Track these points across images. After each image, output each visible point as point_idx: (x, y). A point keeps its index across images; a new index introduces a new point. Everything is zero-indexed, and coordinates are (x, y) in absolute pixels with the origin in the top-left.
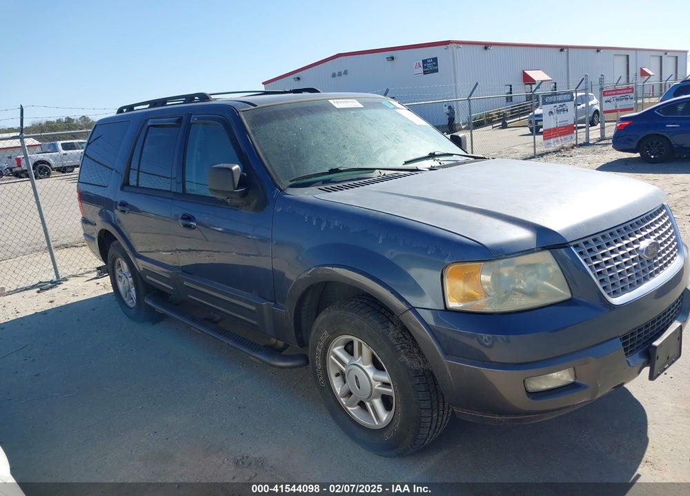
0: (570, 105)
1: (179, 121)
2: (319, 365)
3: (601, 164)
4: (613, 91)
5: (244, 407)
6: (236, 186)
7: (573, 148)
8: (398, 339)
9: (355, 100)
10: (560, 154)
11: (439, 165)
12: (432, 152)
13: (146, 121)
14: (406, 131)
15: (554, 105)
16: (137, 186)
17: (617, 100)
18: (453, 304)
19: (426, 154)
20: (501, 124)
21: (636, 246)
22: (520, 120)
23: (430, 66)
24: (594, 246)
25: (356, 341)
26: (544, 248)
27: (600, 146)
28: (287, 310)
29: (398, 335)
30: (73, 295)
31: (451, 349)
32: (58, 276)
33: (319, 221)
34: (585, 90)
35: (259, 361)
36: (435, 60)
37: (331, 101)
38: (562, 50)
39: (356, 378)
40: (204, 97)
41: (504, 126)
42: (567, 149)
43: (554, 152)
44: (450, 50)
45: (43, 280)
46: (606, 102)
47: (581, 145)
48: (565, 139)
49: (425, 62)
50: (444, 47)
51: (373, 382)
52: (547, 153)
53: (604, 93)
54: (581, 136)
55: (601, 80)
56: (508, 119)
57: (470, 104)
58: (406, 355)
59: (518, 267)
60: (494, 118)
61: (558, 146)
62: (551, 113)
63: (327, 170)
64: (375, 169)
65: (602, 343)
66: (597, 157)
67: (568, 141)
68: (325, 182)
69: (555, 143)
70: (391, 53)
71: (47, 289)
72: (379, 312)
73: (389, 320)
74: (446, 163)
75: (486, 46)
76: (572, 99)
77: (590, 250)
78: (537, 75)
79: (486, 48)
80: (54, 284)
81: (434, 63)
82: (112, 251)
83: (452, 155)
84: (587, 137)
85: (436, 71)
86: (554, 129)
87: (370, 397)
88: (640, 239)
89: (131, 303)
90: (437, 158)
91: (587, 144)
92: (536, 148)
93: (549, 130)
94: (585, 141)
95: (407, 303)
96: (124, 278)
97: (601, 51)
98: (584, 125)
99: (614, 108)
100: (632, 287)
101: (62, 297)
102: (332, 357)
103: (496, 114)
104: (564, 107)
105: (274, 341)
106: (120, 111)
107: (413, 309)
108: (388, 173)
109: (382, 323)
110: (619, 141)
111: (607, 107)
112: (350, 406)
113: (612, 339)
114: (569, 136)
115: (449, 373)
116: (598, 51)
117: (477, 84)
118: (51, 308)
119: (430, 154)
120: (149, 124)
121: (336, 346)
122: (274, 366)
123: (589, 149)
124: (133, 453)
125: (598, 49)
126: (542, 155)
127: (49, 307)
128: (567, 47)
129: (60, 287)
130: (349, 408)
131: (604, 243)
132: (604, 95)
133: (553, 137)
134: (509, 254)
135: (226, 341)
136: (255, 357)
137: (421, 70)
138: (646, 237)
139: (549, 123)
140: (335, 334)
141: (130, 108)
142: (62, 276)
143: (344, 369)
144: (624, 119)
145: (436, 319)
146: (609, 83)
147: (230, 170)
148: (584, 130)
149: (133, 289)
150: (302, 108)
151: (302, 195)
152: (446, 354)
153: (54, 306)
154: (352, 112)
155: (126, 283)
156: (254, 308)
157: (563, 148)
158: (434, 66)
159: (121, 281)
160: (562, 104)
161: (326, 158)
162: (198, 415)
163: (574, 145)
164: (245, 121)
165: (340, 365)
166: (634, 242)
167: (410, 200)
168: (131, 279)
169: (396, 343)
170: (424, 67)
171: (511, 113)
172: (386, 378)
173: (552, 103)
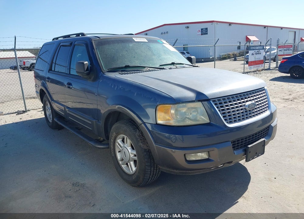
0: (262, 51)
1: (71, 44)
2: (112, 147)
3: (272, 78)
4: (283, 46)
5: (84, 164)
6: (85, 70)
7: (262, 70)
8: (139, 136)
9: (144, 39)
10: (255, 73)
11: (176, 68)
12: (173, 62)
13: (60, 44)
14: (164, 53)
15: (255, 51)
16: (54, 71)
17: (285, 50)
18: (160, 122)
19: (170, 63)
20: (234, 59)
21: (244, 104)
22: (242, 58)
23: (204, 32)
24: (223, 102)
25: (125, 137)
26: (199, 101)
27: (275, 70)
28: (102, 123)
29: (140, 135)
30: (30, 117)
31: (157, 140)
32: (26, 109)
33: (115, 86)
34: (270, 45)
35: (91, 145)
36: (207, 29)
37: (134, 38)
38: (265, 28)
39: (125, 152)
40: (83, 34)
41: (235, 60)
42: (259, 71)
43: (253, 72)
44: (213, 25)
45: (19, 110)
46: (279, 51)
47: (266, 70)
48: (259, 66)
49: (202, 29)
50: (211, 23)
51: (130, 154)
52: (250, 72)
53: (279, 47)
54: (267, 66)
55: (278, 41)
56: (237, 57)
57: (215, 48)
58: (141, 143)
59: (188, 108)
60: (231, 56)
61: (255, 69)
62: (253, 54)
63: (124, 66)
64: (145, 67)
65: (222, 143)
66: (272, 75)
67: (261, 67)
68: (122, 71)
69: (253, 68)
70: (187, 25)
71: (20, 114)
72: (134, 125)
73: (137, 128)
74: (179, 67)
75: (230, 24)
76: (263, 49)
77: (220, 103)
78: (252, 38)
79: (230, 25)
80: (24, 112)
81: (206, 30)
82: (44, 98)
83: (183, 64)
84: (270, 66)
85: (207, 34)
86: (253, 62)
87: (129, 161)
88: (247, 101)
89: (50, 121)
90: (175, 65)
91: (269, 69)
92: (245, 70)
93: (252, 62)
94: (268, 68)
95: (142, 121)
96: (48, 110)
97: (283, 29)
98: (268, 61)
99: (283, 54)
100: (240, 120)
101: (25, 117)
102: (117, 144)
103: (232, 54)
104: (259, 52)
105: (99, 138)
106: (53, 40)
107: (144, 123)
108: (150, 69)
109: (134, 129)
110: (281, 68)
111: (280, 53)
112: (123, 165)
113: (227, 142)
114: (260, 65)
115: (156, 151)
116: (282, 29)
117: (219, 39)
118: (20, 121)
119: (172, 63)
120: (61, 45)
121: (119, 139)
122: (96, 147)
123: (270, 71)
124: (34, 178)
125: (282, 28)
126: (247, 73)
127: (19, 121)
128: (268, 26)
129: (26, 113)
130: (122, 166)
131: (228, 101)
132: (279, 48)
133: (253, 65)
134: (183, 102)
135: (80, 136)
136: (90, 144)
137: (200, 33)
138: (250, 100)
139: (251, 59)
140: (118, 134)
141: (57, 38)
142: (27, 109)
143: (121, 149)
144: (284, 58)
145: (152, 128)
146: (281, 43)
147: (83, 63)
148: (268, 63)
149: (51, 115)
150: (119, 40)
151: (111, 75)
152: (155, 142)
153: (21, 120)
154: (142, 43)
155: (49, 112)
156: (91, 123)
157: (258, 70)
158: (206, 31)
159: (47, 111)
160: (258, 50)
161: (125, 61)
162: (65, 166)
163: (263, 69)
164: (94, 44)
165: (120, 147)
166: (243, 102)
167: (152, 79)
168: (50, 111)
169: (138, 138)
170: (202, 32)
171: (239, 54)
172: (135, 152)
173: (254, 50)
